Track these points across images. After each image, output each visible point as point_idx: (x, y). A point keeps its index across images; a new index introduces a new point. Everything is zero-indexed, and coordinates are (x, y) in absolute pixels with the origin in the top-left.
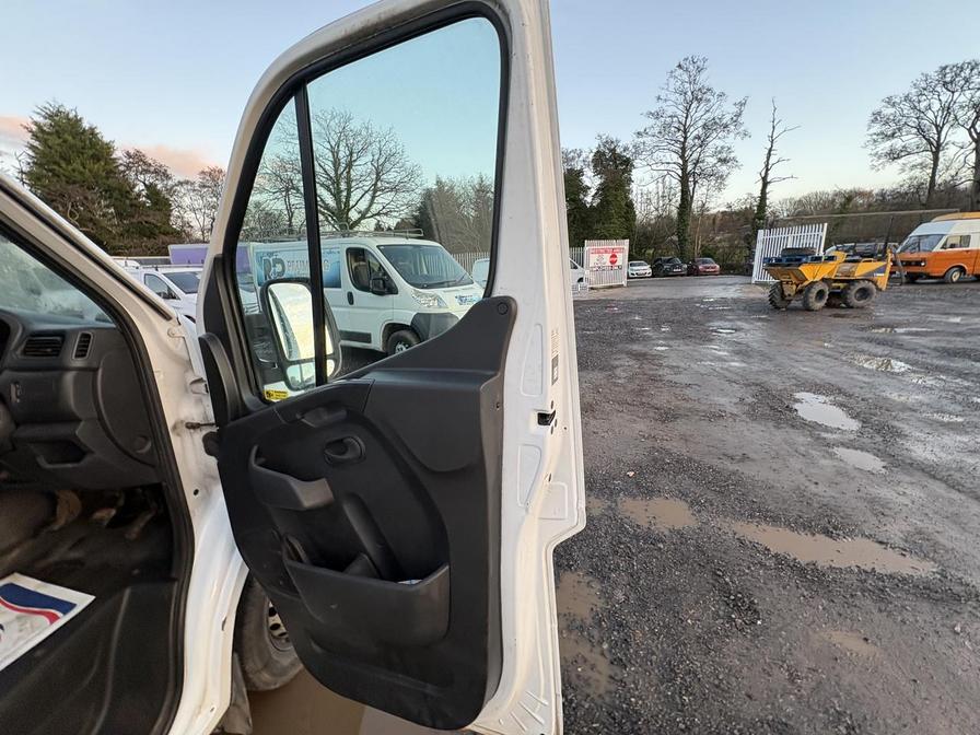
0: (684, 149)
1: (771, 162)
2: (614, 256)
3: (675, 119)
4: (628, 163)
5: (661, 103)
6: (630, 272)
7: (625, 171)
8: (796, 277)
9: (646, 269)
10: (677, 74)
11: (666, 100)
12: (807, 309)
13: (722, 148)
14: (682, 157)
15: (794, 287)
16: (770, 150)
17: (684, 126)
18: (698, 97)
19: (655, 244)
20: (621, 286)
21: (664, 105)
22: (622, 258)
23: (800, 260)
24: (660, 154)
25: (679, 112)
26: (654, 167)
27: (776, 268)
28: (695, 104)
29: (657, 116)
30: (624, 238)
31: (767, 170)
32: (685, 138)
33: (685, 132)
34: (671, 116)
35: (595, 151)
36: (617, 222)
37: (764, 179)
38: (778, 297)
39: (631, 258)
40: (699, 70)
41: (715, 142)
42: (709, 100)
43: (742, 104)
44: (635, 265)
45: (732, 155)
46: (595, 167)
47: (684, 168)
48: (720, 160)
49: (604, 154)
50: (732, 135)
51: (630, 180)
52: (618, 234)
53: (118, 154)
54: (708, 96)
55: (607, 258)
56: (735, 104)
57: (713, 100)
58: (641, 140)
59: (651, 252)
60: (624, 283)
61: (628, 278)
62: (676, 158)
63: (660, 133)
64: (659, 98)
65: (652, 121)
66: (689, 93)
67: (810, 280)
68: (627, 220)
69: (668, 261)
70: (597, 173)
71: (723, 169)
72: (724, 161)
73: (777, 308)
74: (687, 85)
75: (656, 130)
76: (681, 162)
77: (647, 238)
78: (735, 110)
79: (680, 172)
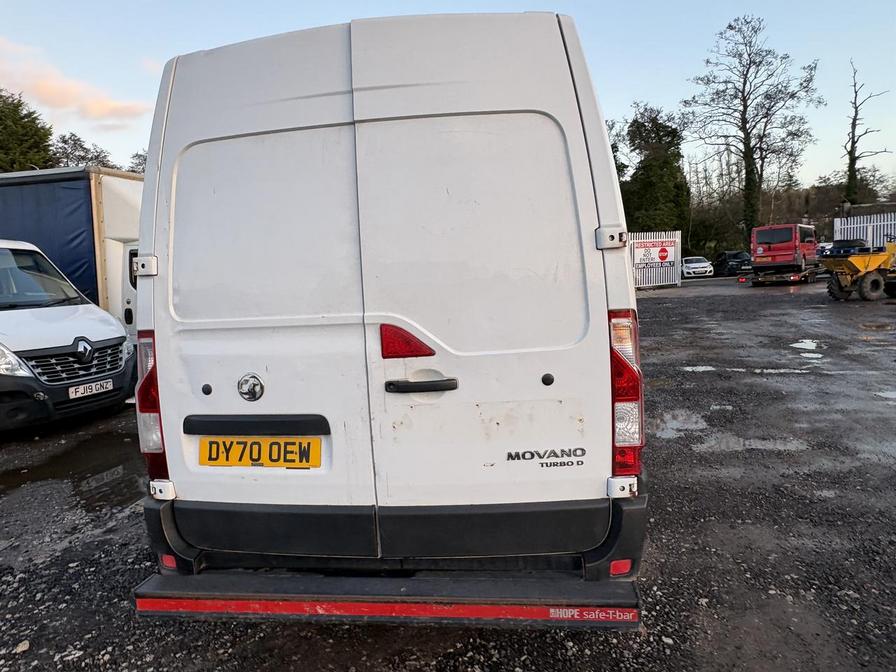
0: (744, 121)
1: (857, 133)
2: (663, 250)
3: (730, 85)
4: (675, 135)
5: (711, 67)
6: (685, 271)
7: (670, 144)
8: (849, 268)
9: (706, 267)
10: (728, 35)
11: (717, 64)
12: (864, 299)
13: (793, 118)
14: (743, 128)
15: (849, 277)
16: (855, 119)
17: (743, 92)
18: (755, 61)
19: (717, 234)
20: (674, 286)
21: (715, 69)
22: (674, 253)
23: (849, 251)
24: (714, 127)
25: (735, 78)
26: (708, 140)
27: (828, 260)
28: (753, 69)
29: (708, 81)
30: (676, 230)
31: (854, 143)
32: (746, 107)
33: (744, 100)
34: (726, 82)
35: (630, 121)
36: (665, 209)
37: (851, 153)
38: (836, 288)
39: (685, 252)
40: (755, 31)
41: (781, 113)
42: (770, 64)
43: (812, 68)
44: (691, 262)
45: (806, 126)
46: (632, 141)
47: (746, 141)
48: (790, 134)
49: (643, 125)
50: (803, 103)
51: (679, 156)
52: (667, 224)
53: (54, 139)
54: (769, 58)
55: (655, 253)
56: (804, 68)
57: (776, 63)
58: (690, 109)
59: (713, 245)
60: (678, 282)
61: (683, 277)
62: (734, 131)
63: (713, 100)
64: (708, 62)
65: (702, 88)
66: (746, 56)
67: (863, 271)
68: (677, 204)
69: (735, 256)
70: (635, 147)
71: (795, 144)
72: (794, 135)
73: (837, 299)
74: (742, 47)
75: (708, 99)
76: (742, 135)
77: (705, 227)
78: (805, 74)
79: (741, 146)
